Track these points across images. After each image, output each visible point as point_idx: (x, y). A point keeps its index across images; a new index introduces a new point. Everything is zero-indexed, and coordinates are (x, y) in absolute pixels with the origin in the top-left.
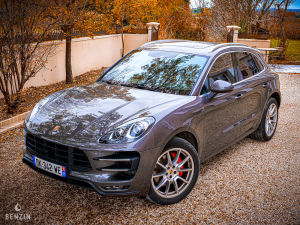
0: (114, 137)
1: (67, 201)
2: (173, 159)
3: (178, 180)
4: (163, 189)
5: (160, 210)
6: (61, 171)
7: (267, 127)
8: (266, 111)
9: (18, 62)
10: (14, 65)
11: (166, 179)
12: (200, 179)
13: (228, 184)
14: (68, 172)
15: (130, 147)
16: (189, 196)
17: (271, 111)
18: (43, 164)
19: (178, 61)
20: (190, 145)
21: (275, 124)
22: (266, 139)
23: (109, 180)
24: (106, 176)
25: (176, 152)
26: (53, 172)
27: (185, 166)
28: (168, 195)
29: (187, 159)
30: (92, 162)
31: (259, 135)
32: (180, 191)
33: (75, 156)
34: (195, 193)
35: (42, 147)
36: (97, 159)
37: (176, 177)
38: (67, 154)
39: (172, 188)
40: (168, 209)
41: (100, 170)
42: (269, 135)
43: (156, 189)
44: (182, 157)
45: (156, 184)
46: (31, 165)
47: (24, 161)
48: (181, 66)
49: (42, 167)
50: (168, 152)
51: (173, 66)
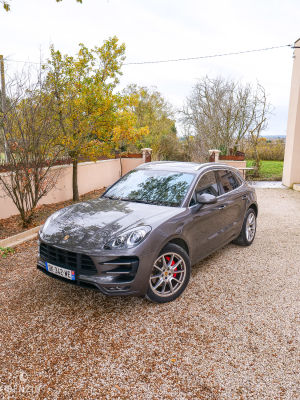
0: (116, 244)
1: (76, 302)
2: (167, 262)
3: (173, 281)
4: (159, 289)
5: (158, 308)
6: (70, 275)
7: (247, 233)
8: (246, 220)
9: (32, 183)
10: (28, 186)
11: (162, 280)
12: (191, 280)
13: (216, 283)
14: (76, 275)
15: (130, 253)
16: (183, 295)
17: (250, 220)
18: (54, 269)
19: (169, 179)
20: (182, 250)
21: (254, 231)
22: (247, 244)
23: (113, 281)
24: (109, 278)
25: (170, 256)
26: (64, 276)
27: (179, 268)
28: (165, 294)
29: (180, 262)
30: (97, 266)
31: (241, 241)
32: (175, 290)
33: (83, 262)
34: (188, 292)
35: (54, 254)
36: (102, 263)
37: (170, 278)
38: (75, 260)
39: (168, 288)
40: (164, 307)
41: (104, 273)
42: (249, 240)
43: (154, 289)
44: (176, 261)
45: (154, 285)
46: (45, 270)
47: (38, 267)
48: (171, 183)
49: (54, 272)
50: (163, 256)
51: (165, 184)
